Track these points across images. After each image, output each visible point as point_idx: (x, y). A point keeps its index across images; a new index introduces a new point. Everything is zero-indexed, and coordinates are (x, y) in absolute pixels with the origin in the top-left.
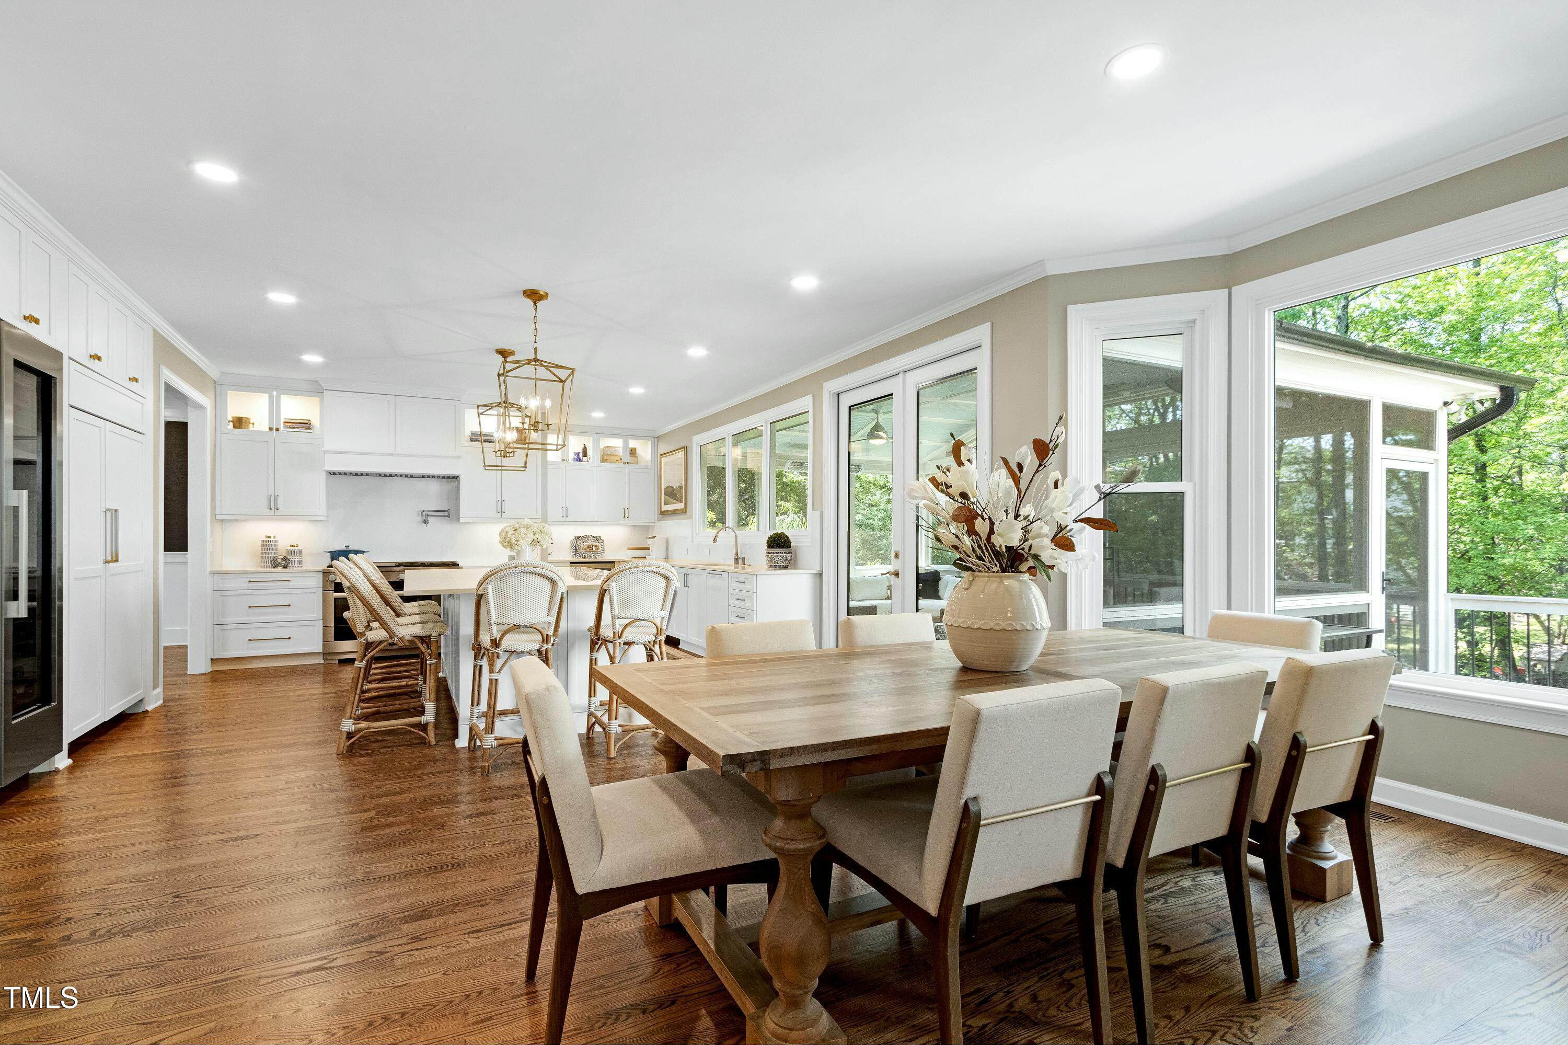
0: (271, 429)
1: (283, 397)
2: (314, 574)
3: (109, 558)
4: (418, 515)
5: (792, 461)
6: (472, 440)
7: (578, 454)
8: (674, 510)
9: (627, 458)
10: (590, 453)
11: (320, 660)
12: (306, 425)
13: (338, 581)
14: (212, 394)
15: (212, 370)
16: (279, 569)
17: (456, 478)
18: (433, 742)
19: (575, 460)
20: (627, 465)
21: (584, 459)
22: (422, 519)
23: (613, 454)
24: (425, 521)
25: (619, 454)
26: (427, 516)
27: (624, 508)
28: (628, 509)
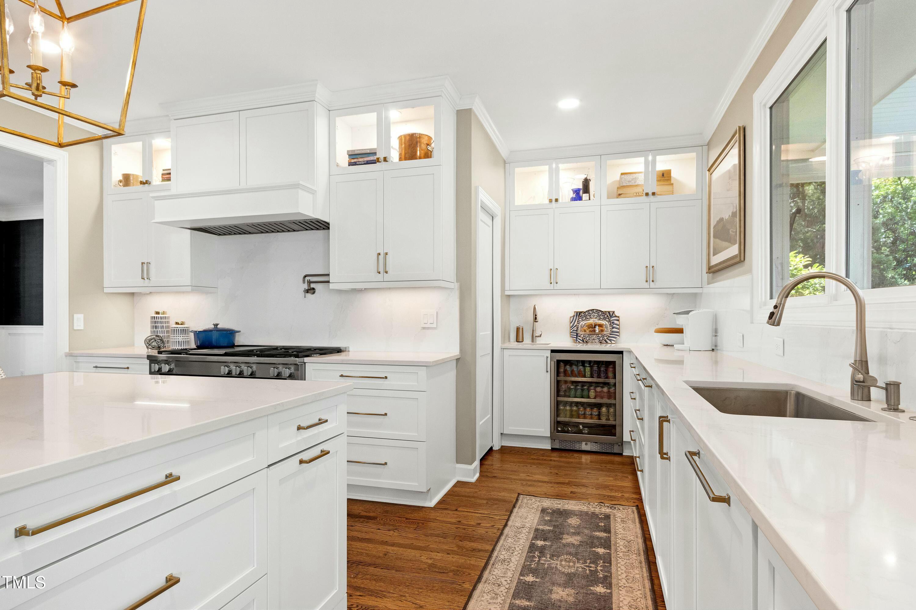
6: (350, 164)
7: (577, 192)
9: (653, 186)
10: (594, 187)
19: (573, 199)
20: (651, 198)
21: (585, 196)
22: (306, 286)
23: (630, 184)
24: (311, 291)
25: (640, 183)
26: (310, 282)
27: (647, 267)
28: (653, 267)
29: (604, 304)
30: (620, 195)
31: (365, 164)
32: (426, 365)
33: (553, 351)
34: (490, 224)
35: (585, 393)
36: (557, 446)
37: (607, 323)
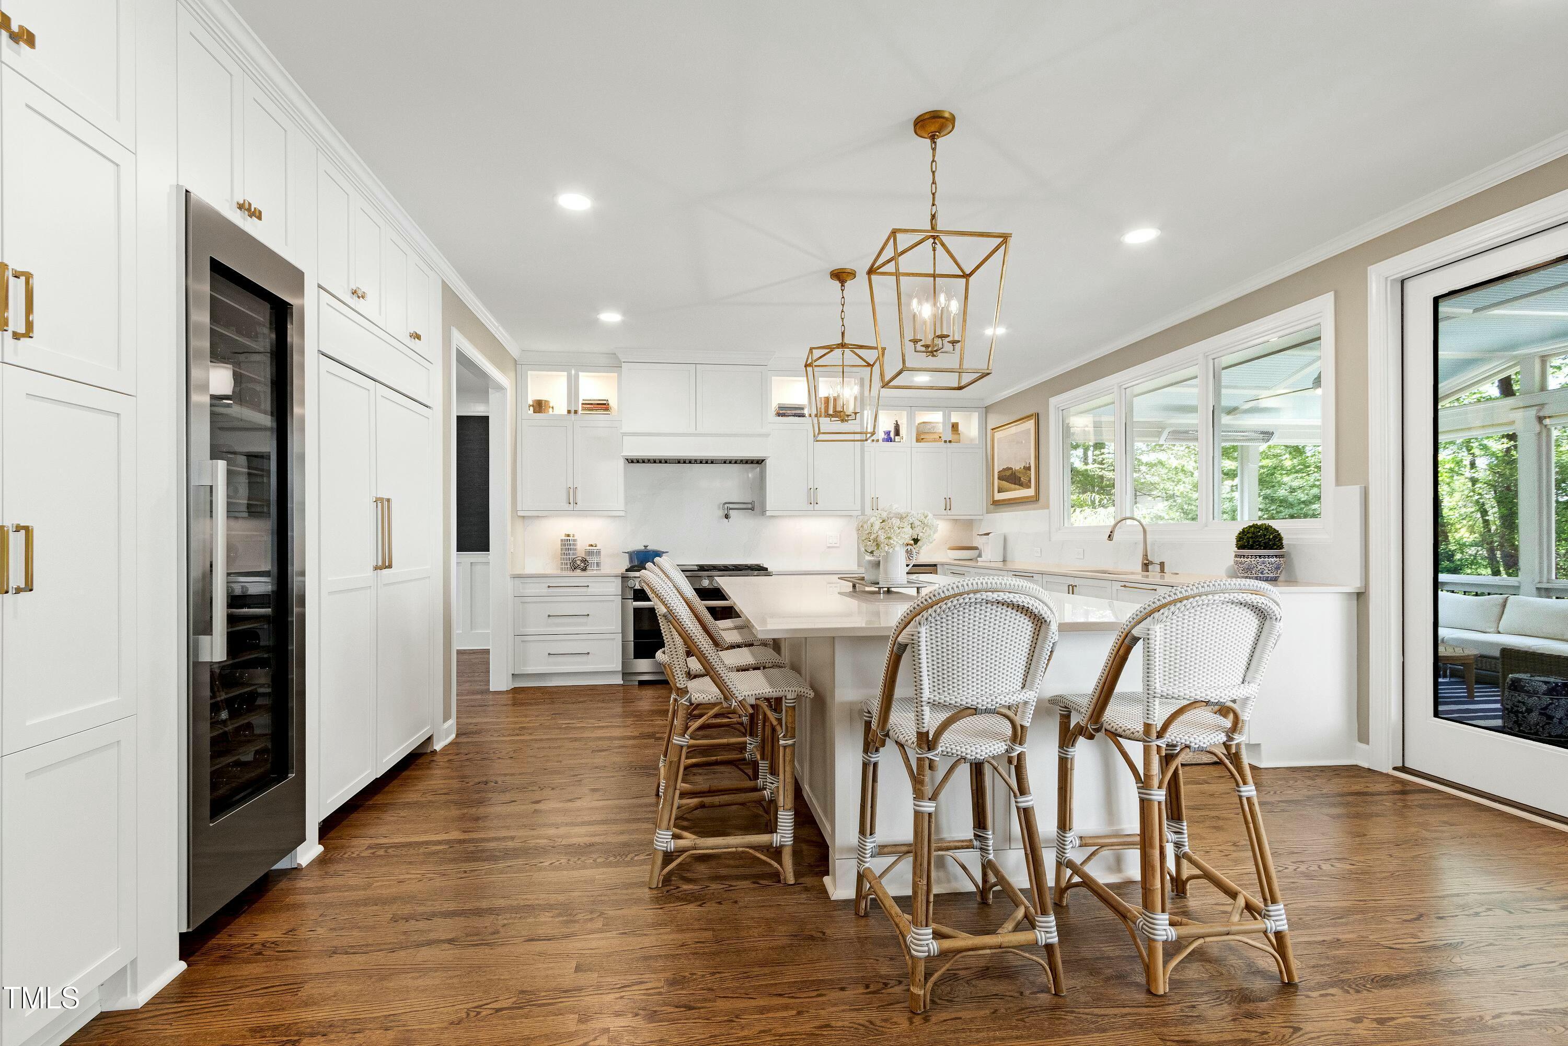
0: (569, 412)
1: (581, 374)
2: (613, 579)
3: (380, 563)
4: (719, 508)
5: (1171, 429)
6: (779, 415)
7: (888, 433)
8: (1009, 500)
9: (948, 435)
10: (903, 431)
11: (620, 681)
12: (603, 406)
13: (637, 587)
14: (513, 374)
15: (513, 348)
16: (578, 572)
17: (760, 462)
18: (791, 880)
19: (885, 440)
20: (945, 444)
21: (897, 439)
22: (723, 512)
23: (930, 431)
24: (727, 516)
25: (938, 432)
26: (729, 509)
27: (945, 498)
28: (950, 499)
30: (920, 439)
31: (793, 416)
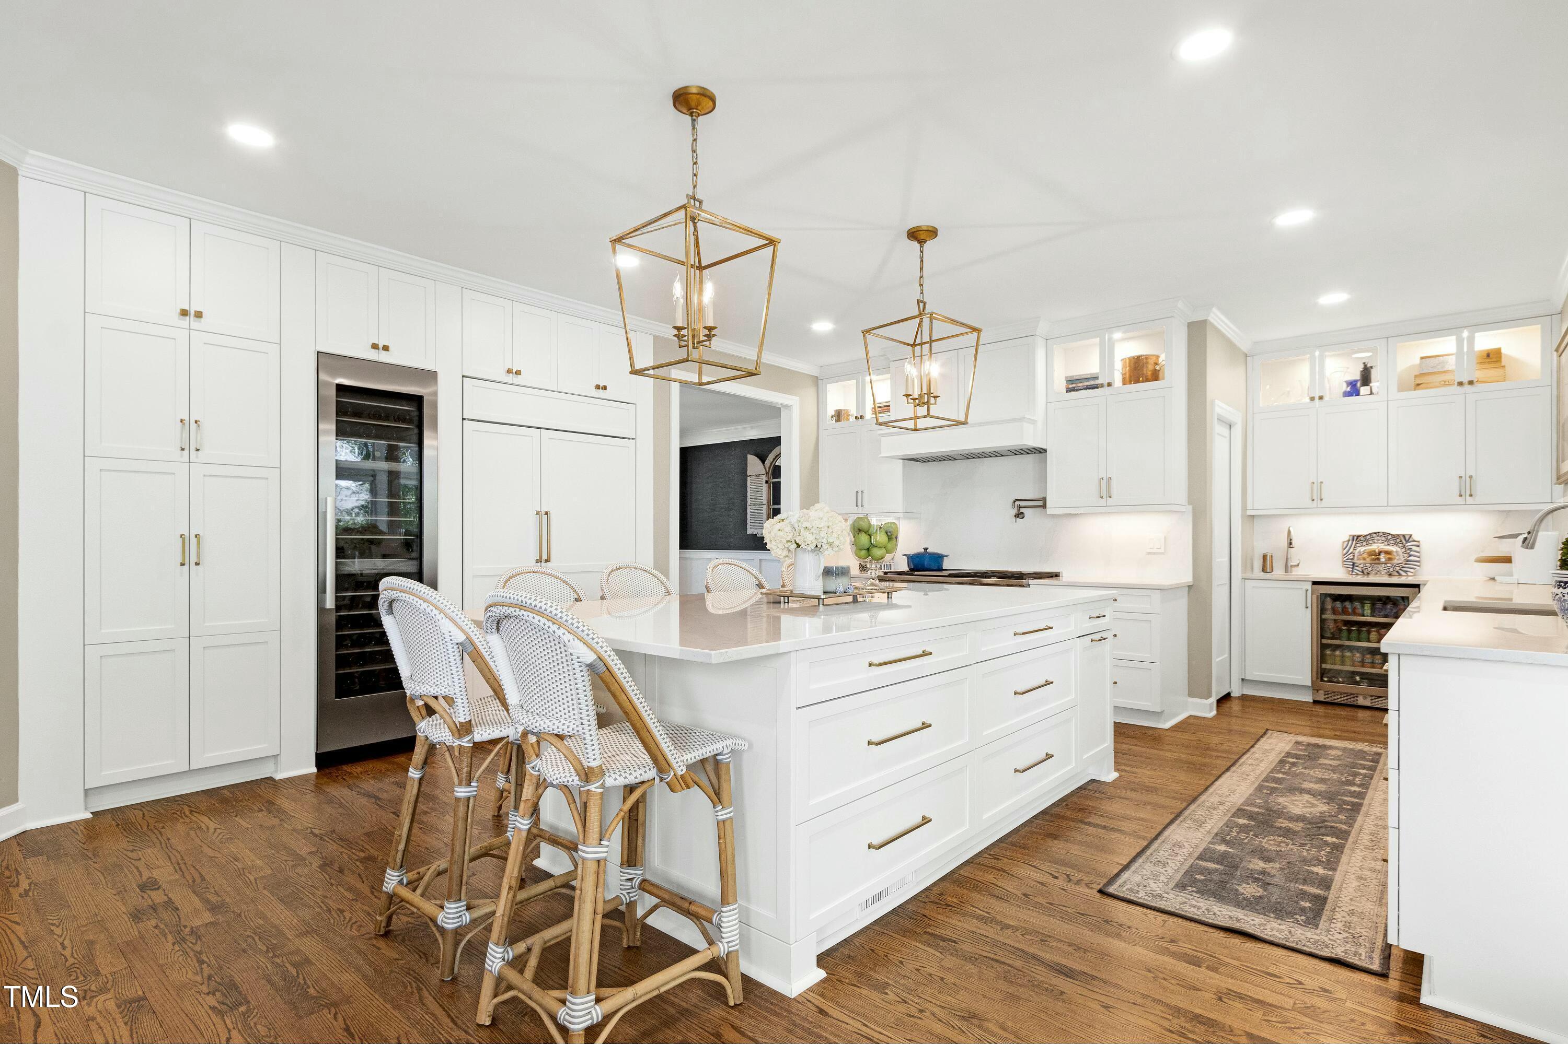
3: (538, 558)
4: (1010, 506)
6: (1069, 390)
7: (1353, 384)
9: (1468, 372)
10: (1377, 377)
19: (1347, 394)
20: (1467, 388)
21: (1364, 390)
22: (1014, 511)
23: (1435, 370)
24: (1020, 515)
25: (1450, 368)
26: (1020, 507)
27: (1461, 477)
28: (1471, 477)
29: (1396, 525)
30: (1418, 385)
31: (1085, 389)
32: (1161, 589)
33: (1315, 583)
34: (1227, 435)
35: (1364, 635)
36: (1321, 698)
37: (1399, 549)
